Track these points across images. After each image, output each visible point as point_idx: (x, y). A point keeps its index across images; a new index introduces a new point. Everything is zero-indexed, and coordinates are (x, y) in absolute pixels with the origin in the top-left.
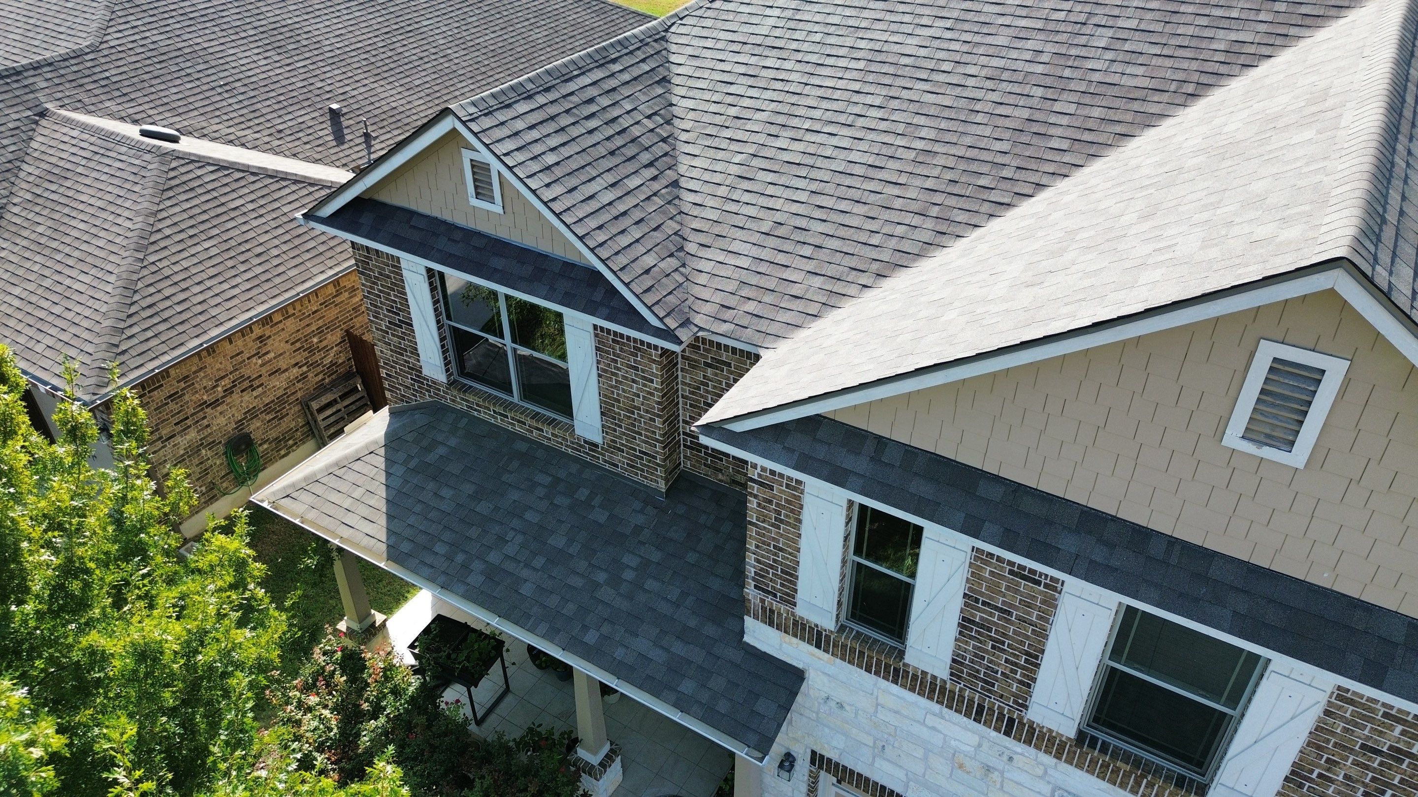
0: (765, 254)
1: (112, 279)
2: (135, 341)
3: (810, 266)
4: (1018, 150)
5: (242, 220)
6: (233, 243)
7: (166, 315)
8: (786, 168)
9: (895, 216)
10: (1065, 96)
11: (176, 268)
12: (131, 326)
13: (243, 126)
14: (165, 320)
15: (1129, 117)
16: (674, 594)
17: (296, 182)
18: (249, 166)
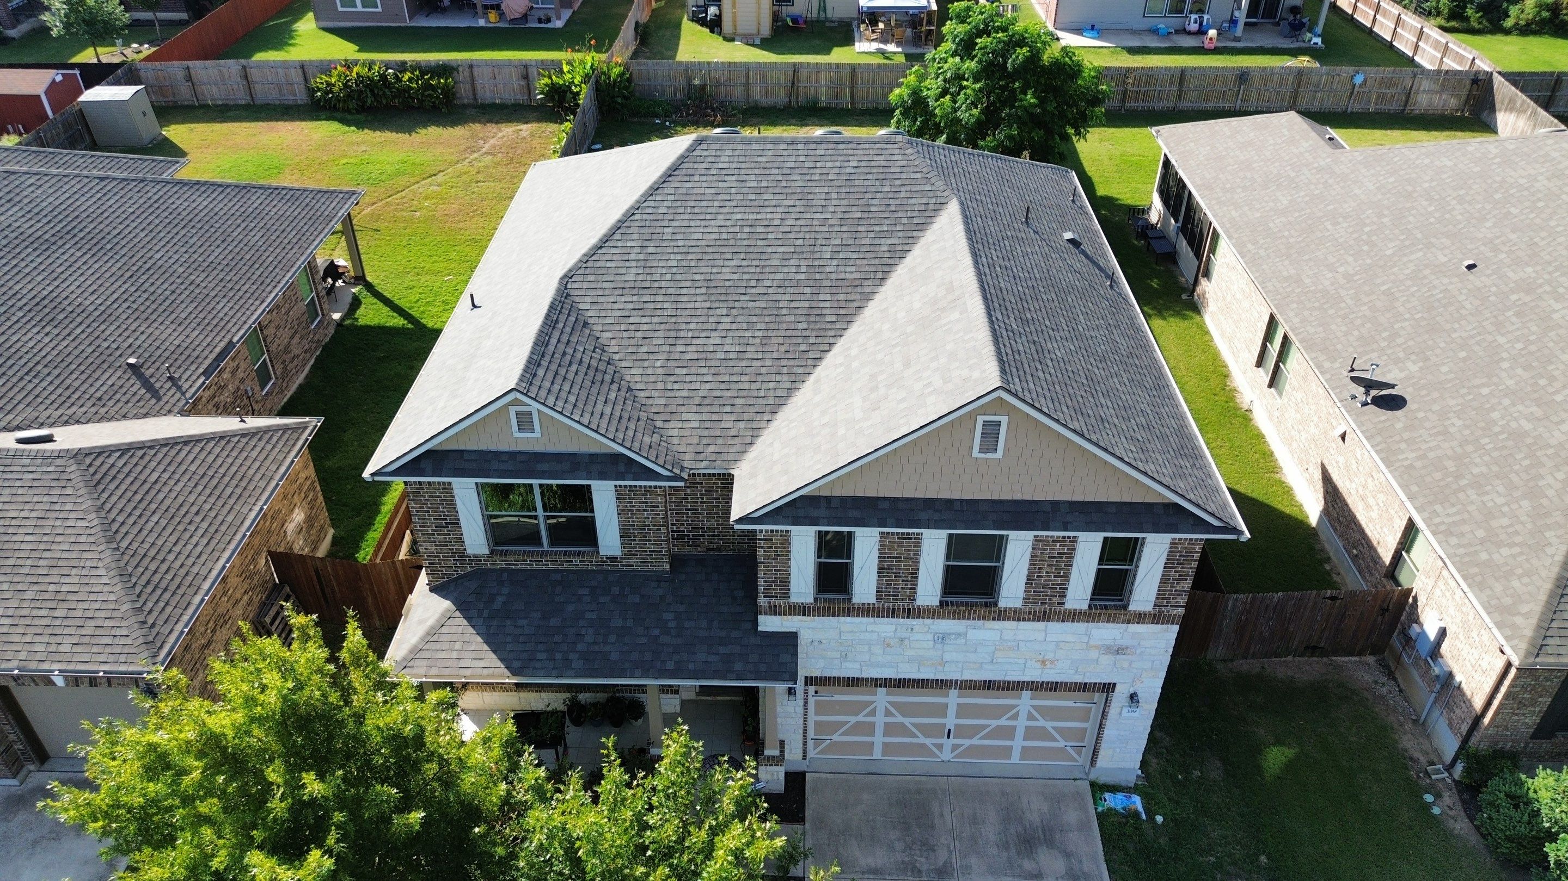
0: (704, 417)
1: (101, 572)
2: (155, 614)
3: (733, 417)
4: (812, 326)
5: (166, 489)
6: (172, 510)
7: (163, 585)
8: (691, 363)
9: (766, 378)
10: (822, 290)
11: (146, 546)
12: (145, 603)
13: (67, 405)
14: (166, 590)
15: (858, 297)
16: (704, 624)
17: (186, 443)
18: (143, 442)
